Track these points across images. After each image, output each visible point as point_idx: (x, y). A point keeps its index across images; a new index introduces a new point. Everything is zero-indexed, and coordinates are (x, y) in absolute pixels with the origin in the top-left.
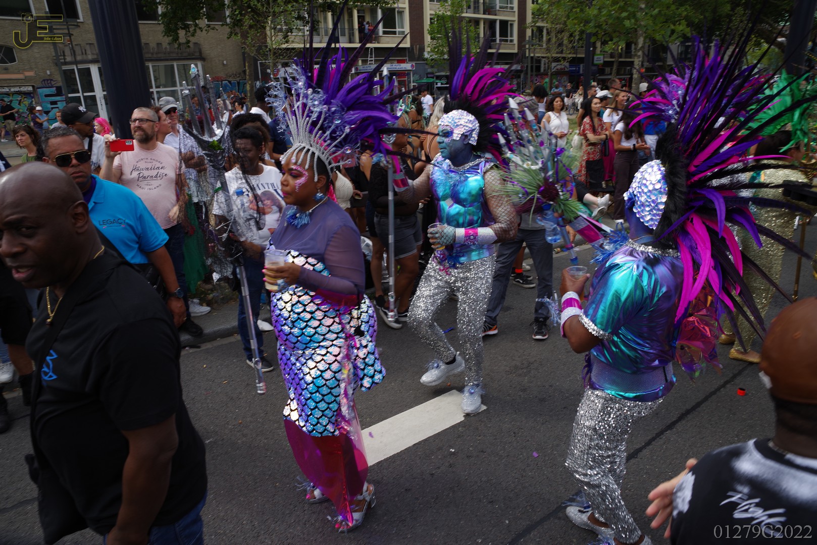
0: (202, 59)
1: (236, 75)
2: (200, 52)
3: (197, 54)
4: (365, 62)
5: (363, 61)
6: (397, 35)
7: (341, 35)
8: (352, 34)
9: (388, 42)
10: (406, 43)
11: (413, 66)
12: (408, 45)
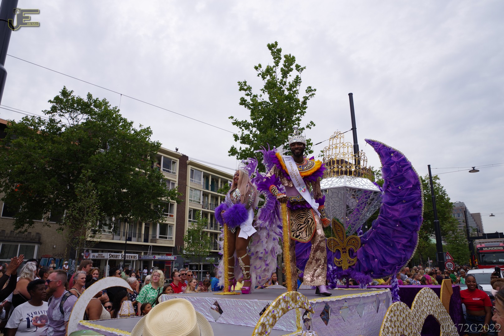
0: (39, 243)
1: (60, 255)
2: (40, 239)
3: (38, 240)
4: (146, 254)
5: (144, 253)
6: (168, 239)
7: (133, 237)
8: (140, 236)
9: (162, 243)
10: (173, 244)
11: (175, 258)
12: (174, 245)
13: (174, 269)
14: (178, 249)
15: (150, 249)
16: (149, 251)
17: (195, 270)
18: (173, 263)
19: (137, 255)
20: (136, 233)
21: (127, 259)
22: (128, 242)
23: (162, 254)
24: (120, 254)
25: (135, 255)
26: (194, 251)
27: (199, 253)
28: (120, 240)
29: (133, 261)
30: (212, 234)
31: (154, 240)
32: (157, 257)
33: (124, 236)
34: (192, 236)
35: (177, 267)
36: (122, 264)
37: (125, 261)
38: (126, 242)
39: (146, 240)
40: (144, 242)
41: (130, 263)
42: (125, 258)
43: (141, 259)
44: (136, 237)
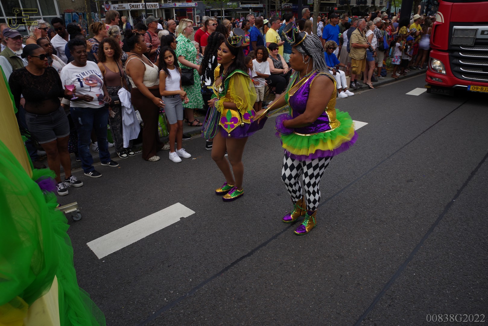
1: (81, 8)
4: (165, 1)
11: (196, 4)
13: (196, 16)
18: (194, 9)
19: (158, 4)
23: (183, 1)
24: (141, 3)
25: (155, 3)
29: (155, 10)
32: (178, 4)
35: (199, 14)
36: (144, 13)
42: (146, 7)
43: (162, 7)
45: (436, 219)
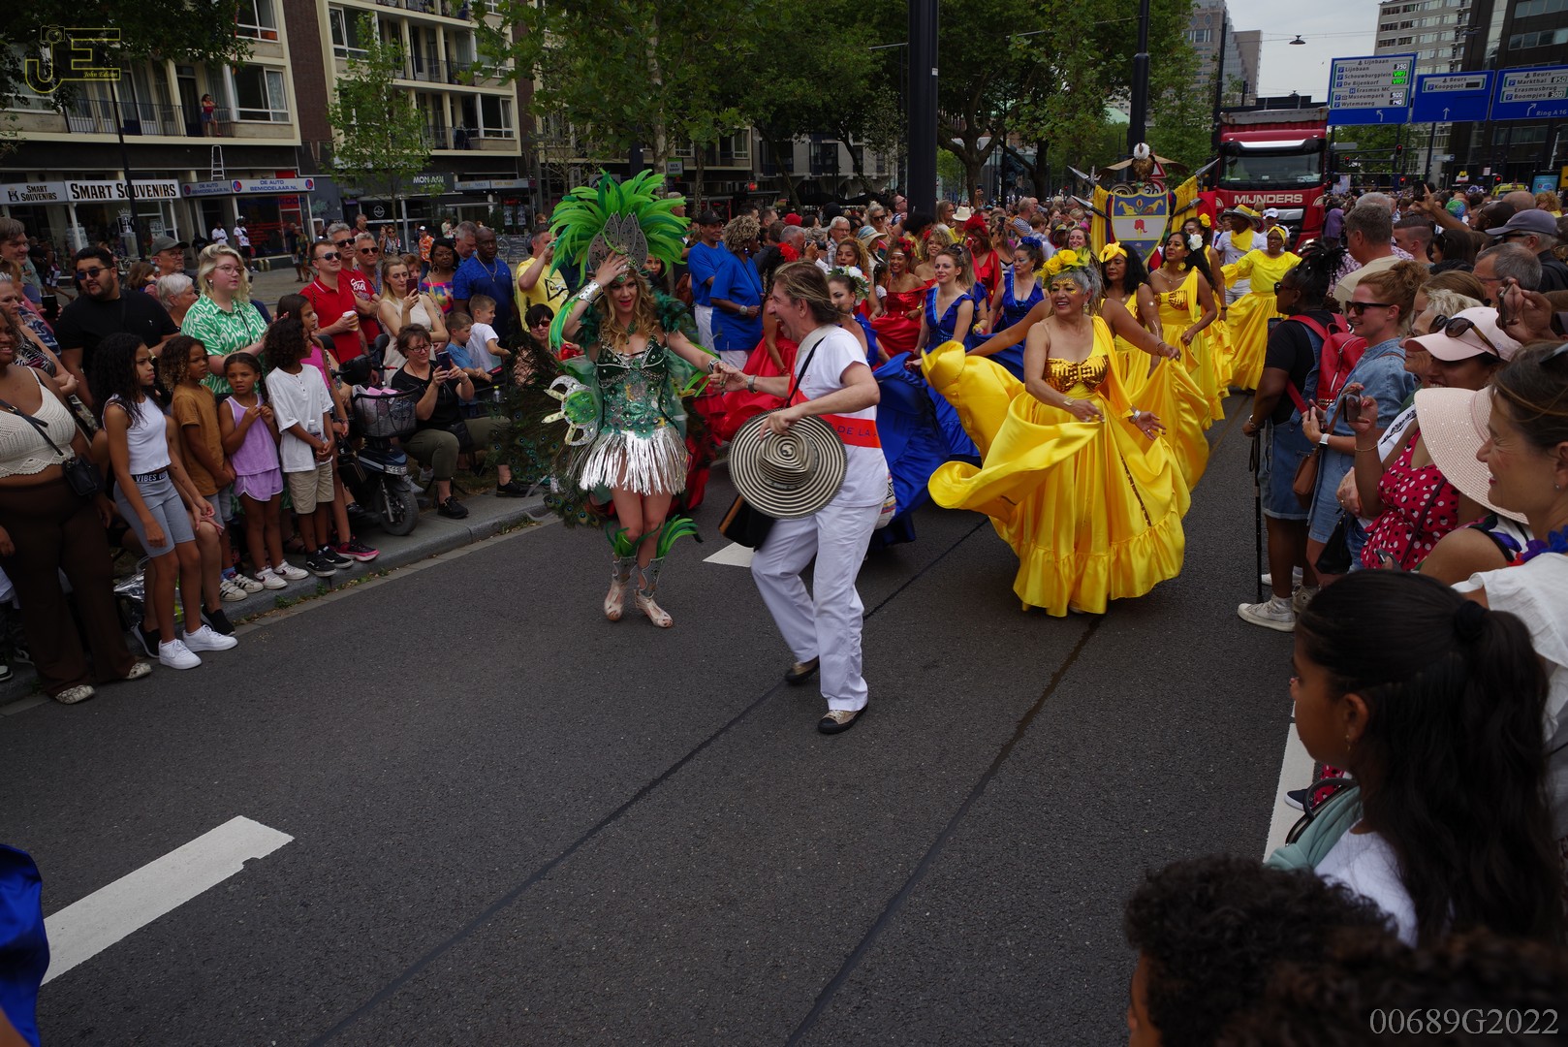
5: (198, 173)
6: (272, 122)
7: (145, 118)
8: (168, 116)
9: (252, 135)
10: (292, 137)
11: (309, 183)
12: (297, 141)
13: (312, 220)
14: (316, 154)
15: (217, 159)
16: (215, 166)
17: (383, 218)
18: (303, 200)
19: (175, 182)
20: (151, 105)
21: (141, 197)
22: (129, 139)
23: (264, 174)
24: (113, 183)
25: (168, 182)
26: (373, 156)
27: (389, 163)
28: (95, 131)
29: (166, 204)
30: (422, 95)
31: (225, 128)
32: (248, 185)
33: (107, 115)
34: (358, 105)
35: (322, 214)
36: (126, 215)
37: (137, 207)
38: (121, 139)
39: (194, 130)
40: (190, 134)
41: (158, 211)
42: (132, 194)
43: (191, 195)
44: (153, 119)
45: (993, 760)
